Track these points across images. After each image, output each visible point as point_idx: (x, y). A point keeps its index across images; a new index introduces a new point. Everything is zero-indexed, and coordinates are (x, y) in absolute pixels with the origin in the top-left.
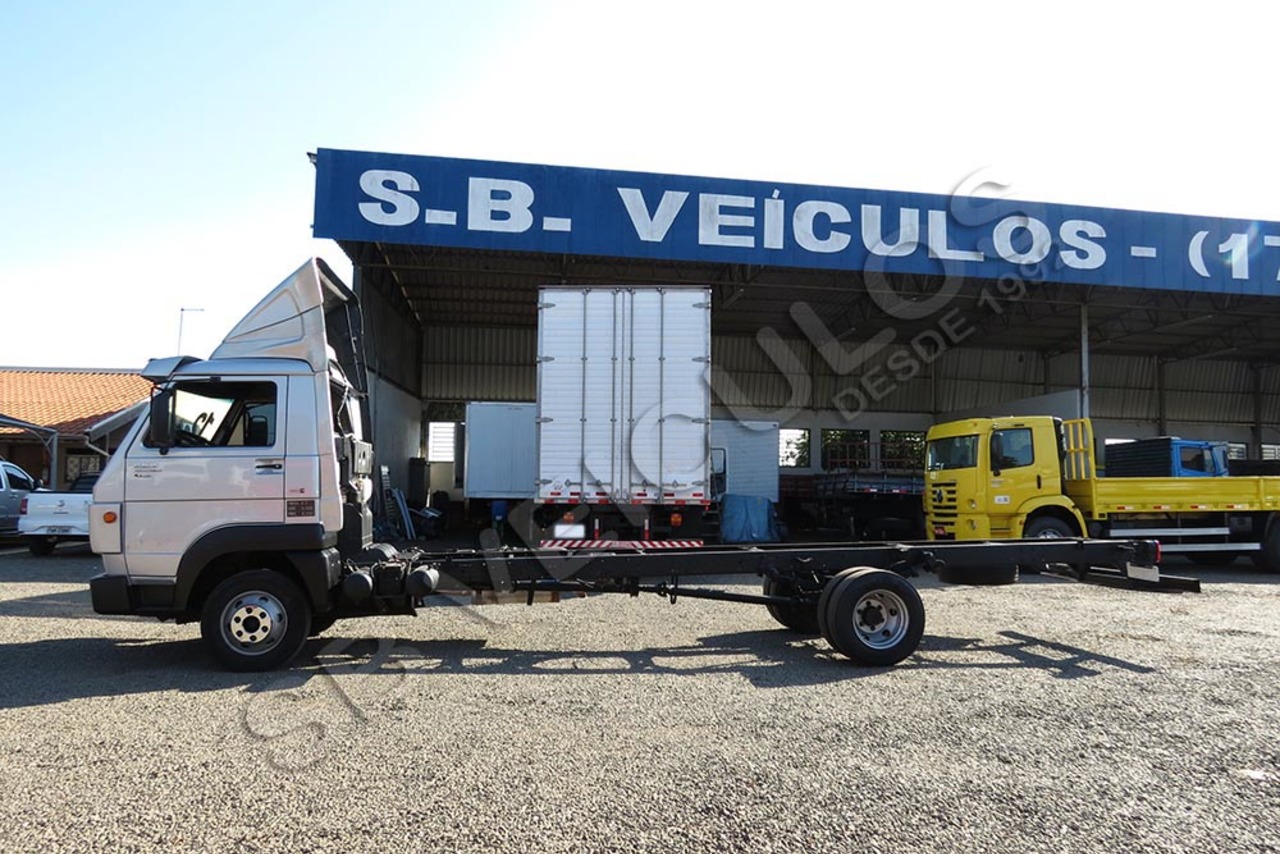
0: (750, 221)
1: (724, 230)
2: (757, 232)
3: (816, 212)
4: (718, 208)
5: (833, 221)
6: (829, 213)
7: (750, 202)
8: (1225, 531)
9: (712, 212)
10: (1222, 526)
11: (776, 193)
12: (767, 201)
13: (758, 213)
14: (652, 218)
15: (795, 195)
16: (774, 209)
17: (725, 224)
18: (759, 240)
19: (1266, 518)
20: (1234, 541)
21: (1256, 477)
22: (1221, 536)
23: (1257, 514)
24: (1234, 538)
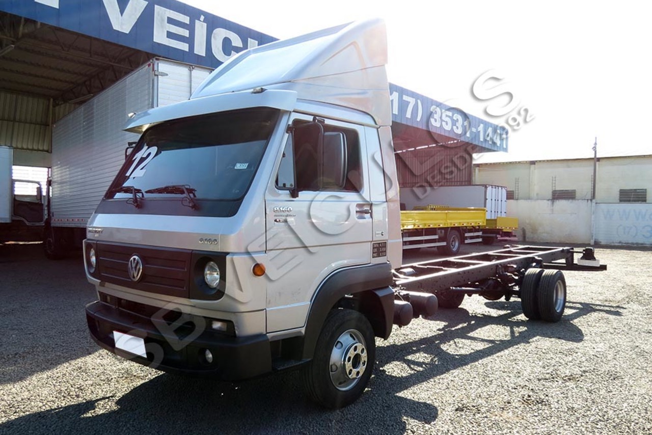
0: (186, 33)
1: (170, 35)
2: (190, 40)
3: (224, 36)
4: (166, 18)
5: (233, 44)
6: (231, 39)
7: (186, 19)
8: (436, 237)
9: (163, 20)
10: (435, 235)
11: (202, 18)
12: (197, 21)
13: (191, 27)
14: (122, 15)
15: (214, 22)
16: (201, 28)
17: (170, 31)
18: (192, 47)
19: (448, 230)
20: (439, 242)
21: (446, 212)
22: (435, 239)
23: (446, 229)
24: (439, 240)
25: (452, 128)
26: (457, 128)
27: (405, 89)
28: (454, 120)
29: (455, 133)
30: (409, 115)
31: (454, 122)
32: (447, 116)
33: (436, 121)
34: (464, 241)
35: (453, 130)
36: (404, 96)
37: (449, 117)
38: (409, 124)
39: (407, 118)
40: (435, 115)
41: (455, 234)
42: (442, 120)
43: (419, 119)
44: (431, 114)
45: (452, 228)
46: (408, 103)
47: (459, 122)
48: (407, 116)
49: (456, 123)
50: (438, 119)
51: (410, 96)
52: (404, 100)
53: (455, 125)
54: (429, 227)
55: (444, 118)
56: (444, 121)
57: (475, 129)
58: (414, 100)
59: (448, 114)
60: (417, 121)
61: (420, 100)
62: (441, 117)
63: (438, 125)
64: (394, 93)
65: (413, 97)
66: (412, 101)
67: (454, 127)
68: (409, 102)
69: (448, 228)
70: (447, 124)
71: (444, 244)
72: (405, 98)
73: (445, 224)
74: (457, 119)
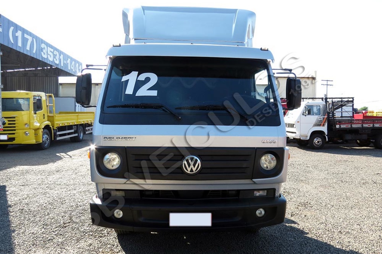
19: (78, 126)
20: (74, 134)
21: (77, 114)
22: (72, 132)
23: (77, 125)
24: (74, 133)
25: (53, 60)
26: (56, 60)
27: (26, 30)
28: (54, 54)
29: (55, 63)
30: (28, 48)
31: (55, 56)
32: (50, 51)
33: (44, 54)
34: (85, 133)
35: (54, 61)
36: (25, 35)
37: (52, 52)
38: (29, 54)
39: (27, 50)
40: (44, 50)
41: (81, 129)
42: (48, 54)
43: (34, 52)
44: (42, 50)
45: (80, 125)
46: (27, 39)
47: (57, 56)
48: (27, 49)
49: (55, 57)
50: (46, 53)
51: (29, 35)
52: (25, 38)
53: (55, 58)
54: (70, 125)
55: (49, 53)
56: (49, 55)
57: (65, 62)
58: (31, 38)
59: (51, 50)
60: (34, 53)
61: (35, 39)
62: (47, 52)
63: (46, 57)
64: (19, 31)
65: (31, 36)
66: (30, 38)
67: (55, 59)
68: (29, 39)
69: (78, 125)
70: (51, 57)
71: (76, 135)
72: (26, 36)
73: (77, 122)
74: (56, 54)
